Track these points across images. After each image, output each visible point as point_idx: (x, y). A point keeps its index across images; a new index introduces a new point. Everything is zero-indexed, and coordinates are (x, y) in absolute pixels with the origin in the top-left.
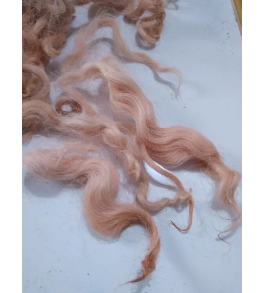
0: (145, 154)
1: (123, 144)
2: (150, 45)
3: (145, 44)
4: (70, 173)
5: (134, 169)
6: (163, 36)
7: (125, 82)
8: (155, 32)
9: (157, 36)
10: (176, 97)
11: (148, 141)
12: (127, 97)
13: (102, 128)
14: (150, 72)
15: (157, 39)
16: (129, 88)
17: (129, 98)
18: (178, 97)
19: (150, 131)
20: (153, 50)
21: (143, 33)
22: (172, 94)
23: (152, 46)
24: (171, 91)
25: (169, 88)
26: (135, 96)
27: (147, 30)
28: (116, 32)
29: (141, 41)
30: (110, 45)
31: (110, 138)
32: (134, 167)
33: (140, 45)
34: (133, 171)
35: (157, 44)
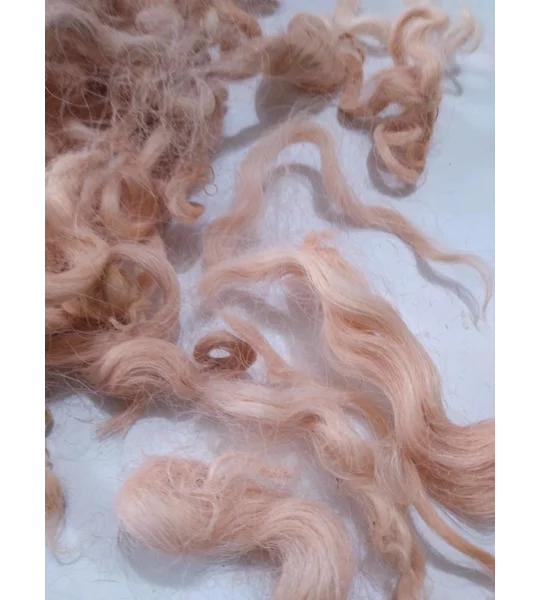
0: (417, 489)
1: (368, 470)
2: (401, 185)
3: (392, 182)
4: (233, 537)
5: (395, 539)
6: (434, 161)
8: (415, 157)
9: (419, 164)
10: (475, 324)
12: (372, 345)
13: (310, 419)
14: (407, 255)
15: (420, 170)
18: (480, 323)
19: (431, 436)
20: (413, 196)
21: (388, 156)
22: (463, 315)
23: (407, 190)
24: (460, 305)
25: (455, 297)
27: (399, 151)
29: (381, 173)
30: (310, 185)
31: (332, 453)
32: (395, 531)
33: (379, 185)
34: (392, 546)
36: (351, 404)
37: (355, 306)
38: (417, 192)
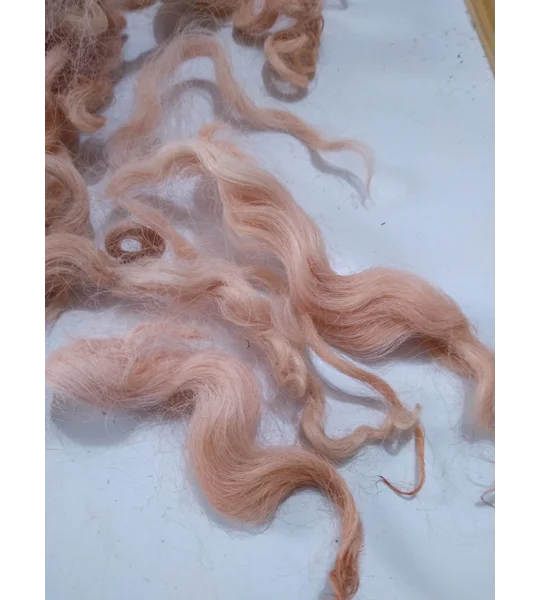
0: (311, 333)
1: (264, 319)
2: (293, 91)
3: (286, 88)
4: (152, 391)
5: (292, 370)
6: (321, 69)
7: (255, 182)
8: (304, 62)
9: (309, 70)
10: (363, 203)
11: (315, 306)
12: (262, 215)
13: (216, 285)
14: (302, 151)
15: (311, 76)
16: (266, 194)
17: (267, 216)
18: (367, 201)
19: (318, 285)
20: (305, 101)
21: (281, 66)
22: (352, 196)
23: (300, 94)
24: (350, 190)
25: (344, 182)
26: (281, 212)
27: (289, 58)
28: (223, 68)
29: (273, 79)
30: (209, 97)
31: (233, 307)
32: (291, 363)
33: (275, 93)
34: (290, 377)
35: (311, 86)
36: (255, 277)
37: (241, 178)
38: (310, 96)
